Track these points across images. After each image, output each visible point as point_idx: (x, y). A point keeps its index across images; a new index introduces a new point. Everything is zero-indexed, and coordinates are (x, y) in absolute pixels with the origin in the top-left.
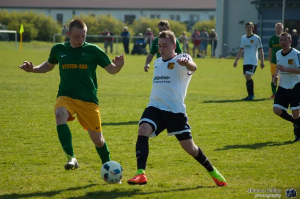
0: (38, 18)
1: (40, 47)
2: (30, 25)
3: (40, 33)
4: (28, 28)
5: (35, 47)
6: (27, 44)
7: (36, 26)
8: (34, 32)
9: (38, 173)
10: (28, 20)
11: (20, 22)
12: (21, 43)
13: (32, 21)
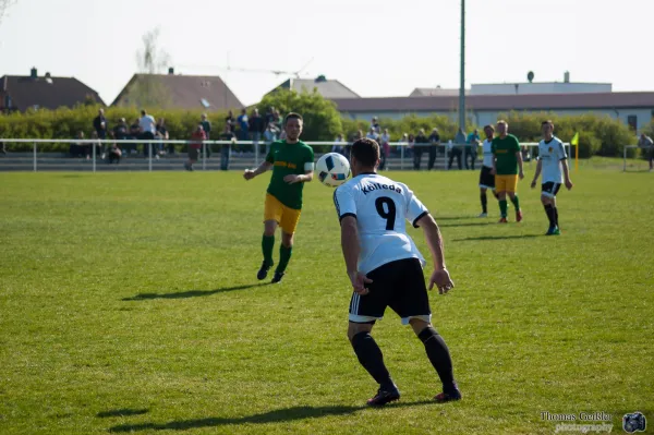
0: (601, 124)
1: (604, 166)
2: (589, 134)
3: (603, 145)
4: (587, 138)
5: (596, 166)
6: (584, 161)
7: (598, 135)
8: (595, 144)
9: (615, 355)
10: (587, 126)
11: (575, 130)
12: (577, 160)
13: (592, 128)
